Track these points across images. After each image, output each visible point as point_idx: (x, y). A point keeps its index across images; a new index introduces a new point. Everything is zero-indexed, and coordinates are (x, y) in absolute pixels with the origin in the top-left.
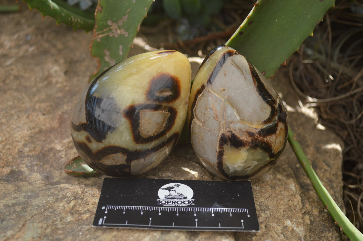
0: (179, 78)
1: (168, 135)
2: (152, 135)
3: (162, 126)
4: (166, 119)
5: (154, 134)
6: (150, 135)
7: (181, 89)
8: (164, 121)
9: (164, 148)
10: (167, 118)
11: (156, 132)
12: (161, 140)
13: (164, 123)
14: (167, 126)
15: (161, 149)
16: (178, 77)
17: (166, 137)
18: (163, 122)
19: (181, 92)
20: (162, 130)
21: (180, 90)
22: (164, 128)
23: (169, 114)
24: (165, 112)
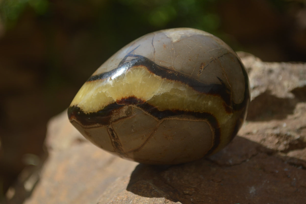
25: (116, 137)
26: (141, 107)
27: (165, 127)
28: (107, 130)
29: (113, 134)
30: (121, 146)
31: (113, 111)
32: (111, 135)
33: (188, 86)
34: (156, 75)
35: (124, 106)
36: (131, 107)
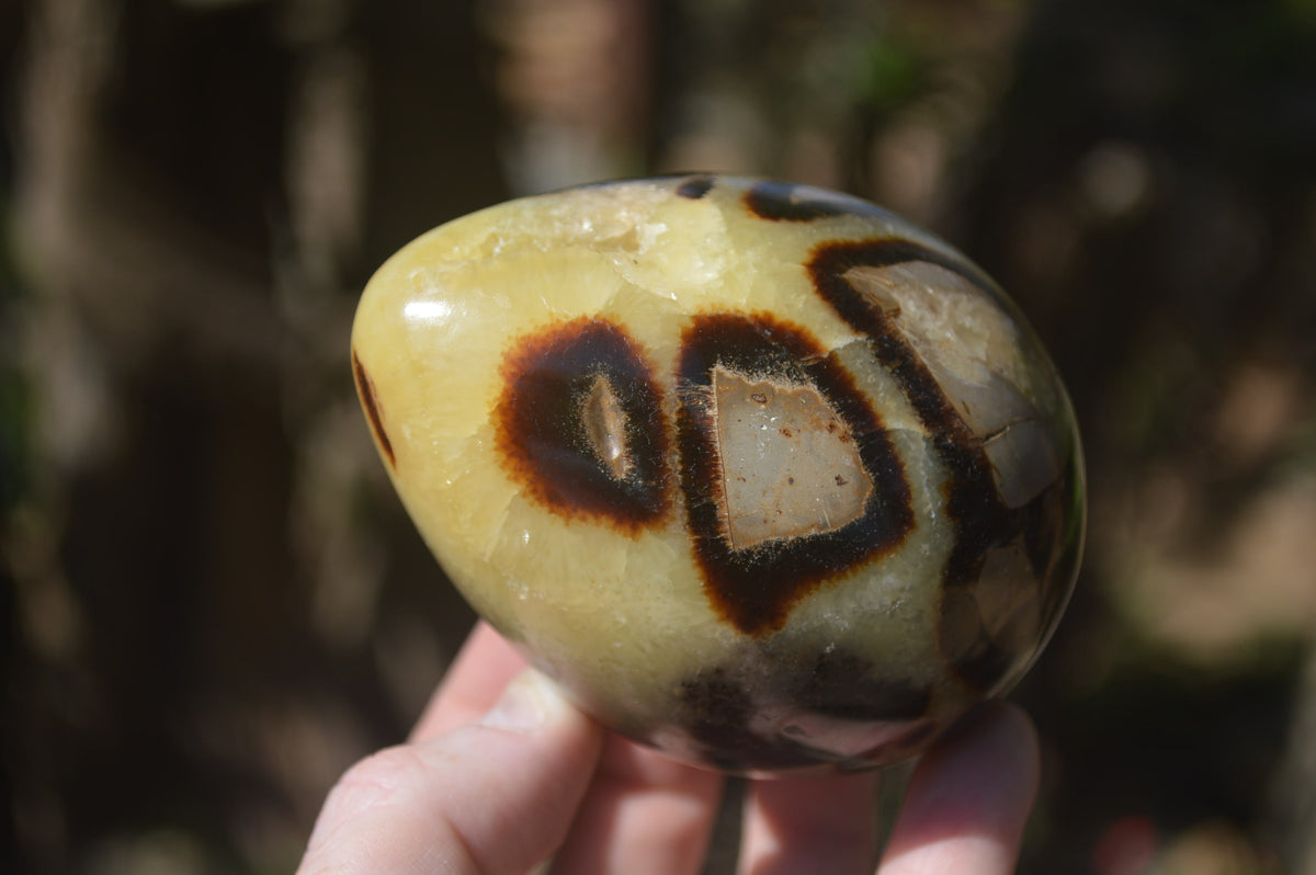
0: (506, 349)
1: (835, 337)
2: (855, 444)
3: (797, 395)
4: (752, 383)
5: (843, 438)
6: (857, 463)
7: (565, 321)
8: (763, 397)
9: (906, 333)
10: (745, 379)
11: (832, 428)
12: (871, 379)
13: (773, 389)
14: (786, 365)
15: (918, 350)
16: (502, 353)
17: (851, 345)
18: (769, 400)
19: (585, 318)
20: (813, 388)
21: (572, 324)
22: (802, 382)
23: (720, 375)
24: (714, 399)
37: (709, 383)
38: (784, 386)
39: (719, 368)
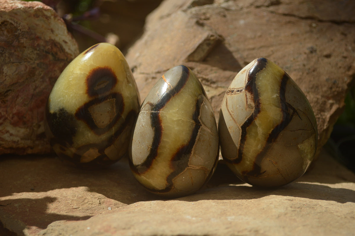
2: (109, 123)
6: (106, 124)
7: (115, 74)
8: (113, 107)
10: (114, 104)
11: (110, 119)
12: (119, 124)
17: (123, 119)
19: (117, 77)
22: (116, 113)
24: (110, 100)
25: (237, 93)
26: (251, 115)
27: (236, 129)
28: (242, 88)
29: (238, 91)
30: (231, 95)
31: (253, 95)
32: (238, 89)
33: (261, 151)
34: (273, 130)
35: (255, 104)
36: (253, 109)
37: (113, 98)
38: (115, 110)
39: (115, 99)
